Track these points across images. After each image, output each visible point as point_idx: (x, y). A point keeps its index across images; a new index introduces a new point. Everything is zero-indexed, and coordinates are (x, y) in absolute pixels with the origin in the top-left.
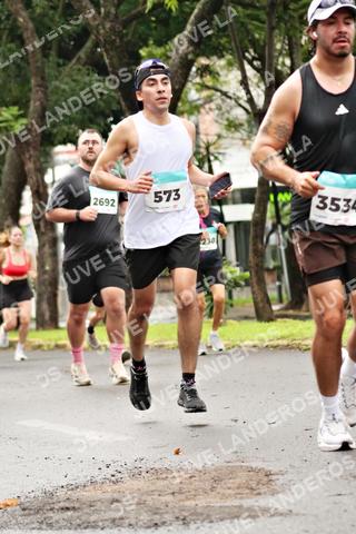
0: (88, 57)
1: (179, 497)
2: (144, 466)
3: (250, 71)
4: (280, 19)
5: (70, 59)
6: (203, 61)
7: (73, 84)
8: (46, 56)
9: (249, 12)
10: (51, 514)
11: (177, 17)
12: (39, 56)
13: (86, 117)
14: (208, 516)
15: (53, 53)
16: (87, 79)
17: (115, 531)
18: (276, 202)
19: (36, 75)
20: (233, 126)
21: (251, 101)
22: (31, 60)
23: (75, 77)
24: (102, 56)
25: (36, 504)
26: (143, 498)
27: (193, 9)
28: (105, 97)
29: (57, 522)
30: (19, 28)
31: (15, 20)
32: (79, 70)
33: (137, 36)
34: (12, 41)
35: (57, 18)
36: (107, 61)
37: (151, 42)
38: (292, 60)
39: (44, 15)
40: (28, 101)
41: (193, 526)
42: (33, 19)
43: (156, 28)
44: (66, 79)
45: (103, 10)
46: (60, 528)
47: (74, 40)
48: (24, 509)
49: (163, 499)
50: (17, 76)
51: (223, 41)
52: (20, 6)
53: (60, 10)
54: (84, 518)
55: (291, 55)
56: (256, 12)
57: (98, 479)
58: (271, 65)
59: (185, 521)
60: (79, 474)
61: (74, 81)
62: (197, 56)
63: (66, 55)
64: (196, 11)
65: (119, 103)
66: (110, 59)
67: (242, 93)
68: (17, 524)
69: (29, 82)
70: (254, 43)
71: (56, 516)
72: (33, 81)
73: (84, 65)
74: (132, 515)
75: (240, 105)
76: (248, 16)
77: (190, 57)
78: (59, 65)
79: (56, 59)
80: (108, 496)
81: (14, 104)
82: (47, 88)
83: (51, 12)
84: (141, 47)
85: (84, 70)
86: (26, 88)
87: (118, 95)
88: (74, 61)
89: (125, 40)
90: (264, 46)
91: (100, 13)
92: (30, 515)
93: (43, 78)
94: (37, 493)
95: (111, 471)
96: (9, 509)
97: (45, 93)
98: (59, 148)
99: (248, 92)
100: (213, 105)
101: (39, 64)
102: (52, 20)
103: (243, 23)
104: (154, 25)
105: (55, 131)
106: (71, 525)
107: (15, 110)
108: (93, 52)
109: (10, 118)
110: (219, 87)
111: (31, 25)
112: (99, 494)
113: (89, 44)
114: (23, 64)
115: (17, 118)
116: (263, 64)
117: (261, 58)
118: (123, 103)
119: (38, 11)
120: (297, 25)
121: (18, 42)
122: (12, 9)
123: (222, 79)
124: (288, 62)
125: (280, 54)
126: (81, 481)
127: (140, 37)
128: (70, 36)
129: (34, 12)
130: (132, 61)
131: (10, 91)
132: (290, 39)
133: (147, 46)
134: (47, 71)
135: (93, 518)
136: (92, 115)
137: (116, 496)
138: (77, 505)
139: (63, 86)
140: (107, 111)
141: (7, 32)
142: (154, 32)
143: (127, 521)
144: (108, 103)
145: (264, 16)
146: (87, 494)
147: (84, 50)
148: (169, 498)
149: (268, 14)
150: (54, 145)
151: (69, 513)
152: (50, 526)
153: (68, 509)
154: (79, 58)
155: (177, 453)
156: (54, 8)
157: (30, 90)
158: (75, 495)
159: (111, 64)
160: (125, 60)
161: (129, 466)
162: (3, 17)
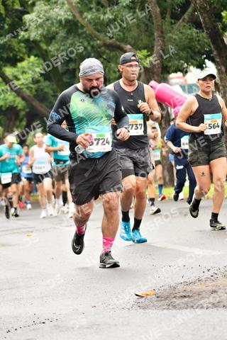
0: (189, 18)
5: (179, 20)
7: (181, 35)
8: (163, 18)
10: (174, 300)
12: (159, 18)
13: (189, 55)
15: (168, 16)
16: (189, 32)
17: (215, 310)
19: (157, 30)
22: (154, 21)
23: (182, 31)
24: (199, 17)
25: (165, 294)
28: (201, 43)
29: (179, 304)
32: (184, 26)
33: (220, 4)
36: (202, 20)
40: (153, 47)
44: (176, 32)
46: (180, 309)
47: (181, 7)
48: (158, 297)
50: (146, 31)
54: (195, 302)
57: (203, 278)
60: (191, 275)
61: (182, 33)
63: (176, 17)
65: (209, 46)
66: (204, 19)
68: (154, 306)
69: (153, 34)
71: (178, 301)
72: (156, 34)
73: (187, 23)
74: (225, 300)
78: (172, 23)
79: (170, 20)
80: (210, 288)
81: (144, 48)
82: (164, 38)
84: (222, 11)
85: (187, 26)
86: (151, 39)
87: (208, 41)
88: (181, 20)
89: (213, 6)
92: (161, 300)
93: (162, 32)
94: (166, 287)
95: (211, 273)
96: (148, 297)
97: (163, 41)
98: (172, 75)
101: (160, 23)
105: (170, 64)
106: (187, 306)
107: (145, 52)
108: (192, 14)
112: (204, 288)
113: (190, 10)
114: (149, 24)
118: (212, 46)
126: (193, 279)
127: (222, 5)
128: (178, 5)
130: (217, 20)
131: (142, 40)
134: (164, 27)
135: (200, 302)
136: (193, 54)
137: (214, 288)
138: (191, 295)
139: (174, 37)
140: (202, 51)
141: (139, 4)
143: (222, 304)
144: (203, 47)
146: (197, 288)
147: (187, 13)
150: (170, 73)
151: (186, 299)
152: (174, 307)
153: (185, 296)
154: (184, 19)
157: (154, 39)
158: (189, 288)
159: (204, 21)
160: (213, 19)
161: (222, 270)
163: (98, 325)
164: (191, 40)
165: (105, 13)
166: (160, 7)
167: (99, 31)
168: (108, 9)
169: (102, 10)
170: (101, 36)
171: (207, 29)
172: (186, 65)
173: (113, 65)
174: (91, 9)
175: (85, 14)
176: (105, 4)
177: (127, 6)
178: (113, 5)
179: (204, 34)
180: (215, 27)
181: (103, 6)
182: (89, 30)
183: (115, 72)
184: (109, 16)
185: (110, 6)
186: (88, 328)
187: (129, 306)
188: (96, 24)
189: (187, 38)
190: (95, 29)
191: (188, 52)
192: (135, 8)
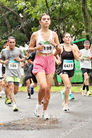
1: (37, 124)
2: (30, 117)
7: (17, 35)
9: (55, 21)
10: (10, 127)
12: (10, 29)
14: (44, 128)
15: (13, 28)
16: (20, 34)
17: (24, 131)
25: (7, 125)
26: (30, 124)
28: (24, 38)
29: (11, 128)
30: (6, 23)
31: (5, 21)
33: (31, 25)
34: (4, 26)
35: (14, 21)
36: (24, 30)
37: (34, 27)
39: (11, 20)
41: (40, 130)
42: (9, 21)
43: (35, 24)
44: (16, 34)
45: (24, 20)
46: (12, 130)
48: (4, 126)
49: (34, 124)
52: (6, 18)
53: (15, 19)
54: (17, 128)
56: (56, 21)
57: (20, 119)
58: (59, 32)
59: (39, 129)
60: (16, 118)
61: (18, 34)
65: (27, 39)
66: (25, 30)
68: (3, 128)
71: (11, 127)
73: (20, 31)
74: (27, 127)
76: (55, 22)
80: (22, 123)
81: (5, 39)
83: (13, 20)
87: (26, 38)
89: (28, 26)
91: (23, 20)
92: (6, 127)
94: (7, 122)
95: (23, 118)
96: (1, 125)
102: (13, 22)
103: (53, 23)
104: (35, 23)
106: (14, 129)
108: (22, 28)
111: (8, 23)
112: (20, 123)
116: (58, 32)
118: (28, 39)
119: (10, 20)
121: (6, 26)
122: (5, 19)
124: (63, 31)
125: (61, 30)
126: (17, 120)
130: (30, 31)
133: (33, 27)
135: (19, 128)
136: (21, 42)
137: (24, 123)
138: (16, 125)
140: (24, 41)
141: (3, 24)
142: (35, 25)
143: (26, 129)
144: (24, 39)
145: (58, 22)
146: (18, 123)
148: (35, 124)
149: (59, 21)
151: (14, 127)
152: (10, 129)
156: (14, 19)
158: (15, 123)
159: (25, 31)
160: (28, 30)
161: (27, 117)
162: (3, 21)
164: (21, 37)
166: (11, 25)
171: (26, 34)
172: (18, 45)
179: (25, 35)
180: (29, 33)
189: (19, 36)
191: (19, 41)
192: (2, 25)
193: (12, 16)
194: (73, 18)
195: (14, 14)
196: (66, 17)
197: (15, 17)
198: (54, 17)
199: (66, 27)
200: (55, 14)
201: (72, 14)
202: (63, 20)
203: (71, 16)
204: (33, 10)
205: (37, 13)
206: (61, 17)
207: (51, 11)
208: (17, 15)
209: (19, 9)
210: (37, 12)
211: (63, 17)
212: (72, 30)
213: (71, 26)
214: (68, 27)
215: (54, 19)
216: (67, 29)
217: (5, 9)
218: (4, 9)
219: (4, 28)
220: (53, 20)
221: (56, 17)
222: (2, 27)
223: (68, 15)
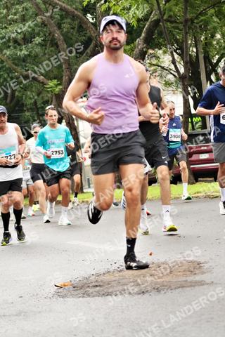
0: (91, 52)
3: (176, 56)
4: (190, 28)
5: (82, 54)
6: (151, 51)
9: (174, 25)
10: (88, 289)
11: (136, 30)
14: (170, 287)
18: (192, 122)
19: (65, 63)
20: (168, 84)
21: (177, 71)
25: (80, 285)
26: (135, 279)
27: (145, 25)
29: (92, 293)
30: (55, 39)
31: (53, 35)
34: (52, 46)
35: (75, 33)
38: (197, 49)
39: (68, 32)
40: (62, 77)
41: (162, 292)
42: (62, 35)
46: (93, 296)
48: (74, 287)
49: (145, 279)
51: (161, 40)
52: (56, 28)
53: (76, 29)
54: (105, 291)
55: (196, 46)
56: (177, 25)
57: (111, 270)
58: (187, 52)
59: (158, 290)
60: (101, 268)
62: (148, 49)
64: (146, 26)
67: (172, 67)
68: (71, 295)
69: (62, 67)
70: (177, 41)
71: (91, 290)
72: (64, 66)
75: (171, 73)
76: (173, 27)
77: (144, 50)
78: (77, 58)
81: (55, 79)
82: (71, 69)
83: (72, 30)
86: (61, 70)
88: (84, 55)
90: (182, 43)
91: (96, 30)
92: (77, 290)
93: (69, 65)
94: (80, 279)
95: (117, 265)
96: (66, 287)
97: (71, 72)
99: (176, 66)
100: (157, 74)
102: (72, 35)
103: (170, 31)
107: (55, 82)
108: (94, 50)
109: (53, 85)
110: (160, 64)
111: (62, 38)
112: (112, 278)
113: (92, 46)
115: (57, 85)
116: (182, 52)
117: (181, 48)
119: (65, 30)
120: (199, 30)
121: (55, 47)
122: (52, 30)
123: (161, 60)
124: (195, 50)
125: (191, 46)
126: (102, 271)
129: (62, 31)
132: (195, 38)
134: (71, 61)
135: (110, 290)
138: (101, 284)
141: (49, 42)
145: (181, 26)
146: (107, 278)
147: (89, 48)
149: (184, 26)
151: (98, 288)
152: (89, 295)
153: (97, 286)
154: (87, 53)
155: (151, 254)
156: (73, 28)
157: (63, 71)
158: (101, 278)
162: (47, 35)
163: (25, 312)
165: (21, 50)
166: (67, 43)
167: (16, 65)
168: (24, 46)
169: (18, 47)
170: (19, 69)
173: (29, 93)
174: (9, 47)
175: (5, 51)
176: (20, 42)
177: (40, 43)
178: (27, 43)
181: (19, 44)
182: (8, 64)
183: (30, 98)
184: (25, 52)
185: (25, 44)
186: (17, 315)
187: (50, 295)
188: (14, 59)
190: (13, 63)
192: (46, 45)
193: (69, 20)
194: (217, 16)
195: (74, 17)
196: (201, 14)
197: (76, 22)
198: (170, 16)
199: (202, 38)
200: (174, 8)
201: (213, 6)
202: (193, 22)
203: (212, 11)
204: (120, 3)
205: (130, 8)
206: (189, 16)
207: (164, 3)
208: (81, 19)
209: (85, 4)
210: (128, 6)
211: (191, 15)
212: (217, 43)
213: (213, 36)
214: (206, 39)
215: (171, 22)
216: (203, 42)
217: (50, 4)
218: (47, 6)
219: (51, 51)
220: (169, 24)
221: (176, 16)
222: (46, 49)
223: (204, 10)
